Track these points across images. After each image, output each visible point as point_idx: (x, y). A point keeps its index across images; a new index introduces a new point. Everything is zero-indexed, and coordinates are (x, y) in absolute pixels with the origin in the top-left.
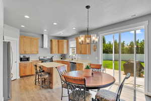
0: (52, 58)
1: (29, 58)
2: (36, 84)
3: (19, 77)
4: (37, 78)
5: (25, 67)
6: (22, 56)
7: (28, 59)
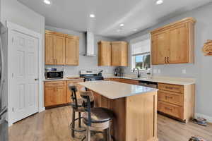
0: (100, 74)
1: (62, 72)
2: (73, 135)
3: (44, 109)
4: (77, 116)
5: (55, 89)
6: (50, 69)
7: (60, 75)
